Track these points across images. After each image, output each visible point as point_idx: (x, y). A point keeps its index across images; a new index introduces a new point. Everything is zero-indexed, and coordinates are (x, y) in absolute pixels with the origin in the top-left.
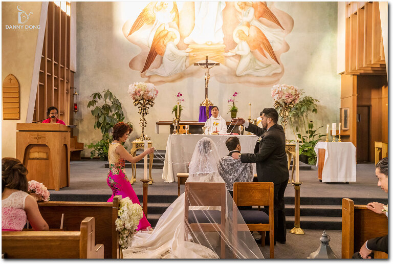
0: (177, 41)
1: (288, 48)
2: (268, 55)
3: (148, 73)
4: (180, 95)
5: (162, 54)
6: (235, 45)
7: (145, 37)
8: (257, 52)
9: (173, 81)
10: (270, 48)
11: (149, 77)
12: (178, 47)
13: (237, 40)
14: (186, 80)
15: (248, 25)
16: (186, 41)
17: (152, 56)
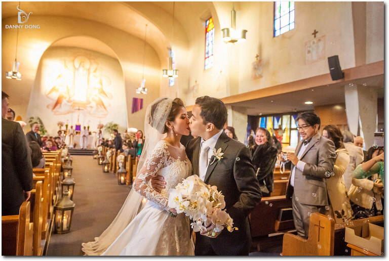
0: (67, 99)
1: (110, 105)
2: (102, 107)
3: (55, 110)
4: (68, 120)
5: (61, 103)
6: (90, 103)
7: (55, 96)
8: (99, 106)
9: (65, 114)
10: (103, 105)
11: (55, 112)
12: (68, 102)
13: (91, 101)
14: (70, 114)
15: (96, 96)
16: (71, 99)
17: (57, 103)
